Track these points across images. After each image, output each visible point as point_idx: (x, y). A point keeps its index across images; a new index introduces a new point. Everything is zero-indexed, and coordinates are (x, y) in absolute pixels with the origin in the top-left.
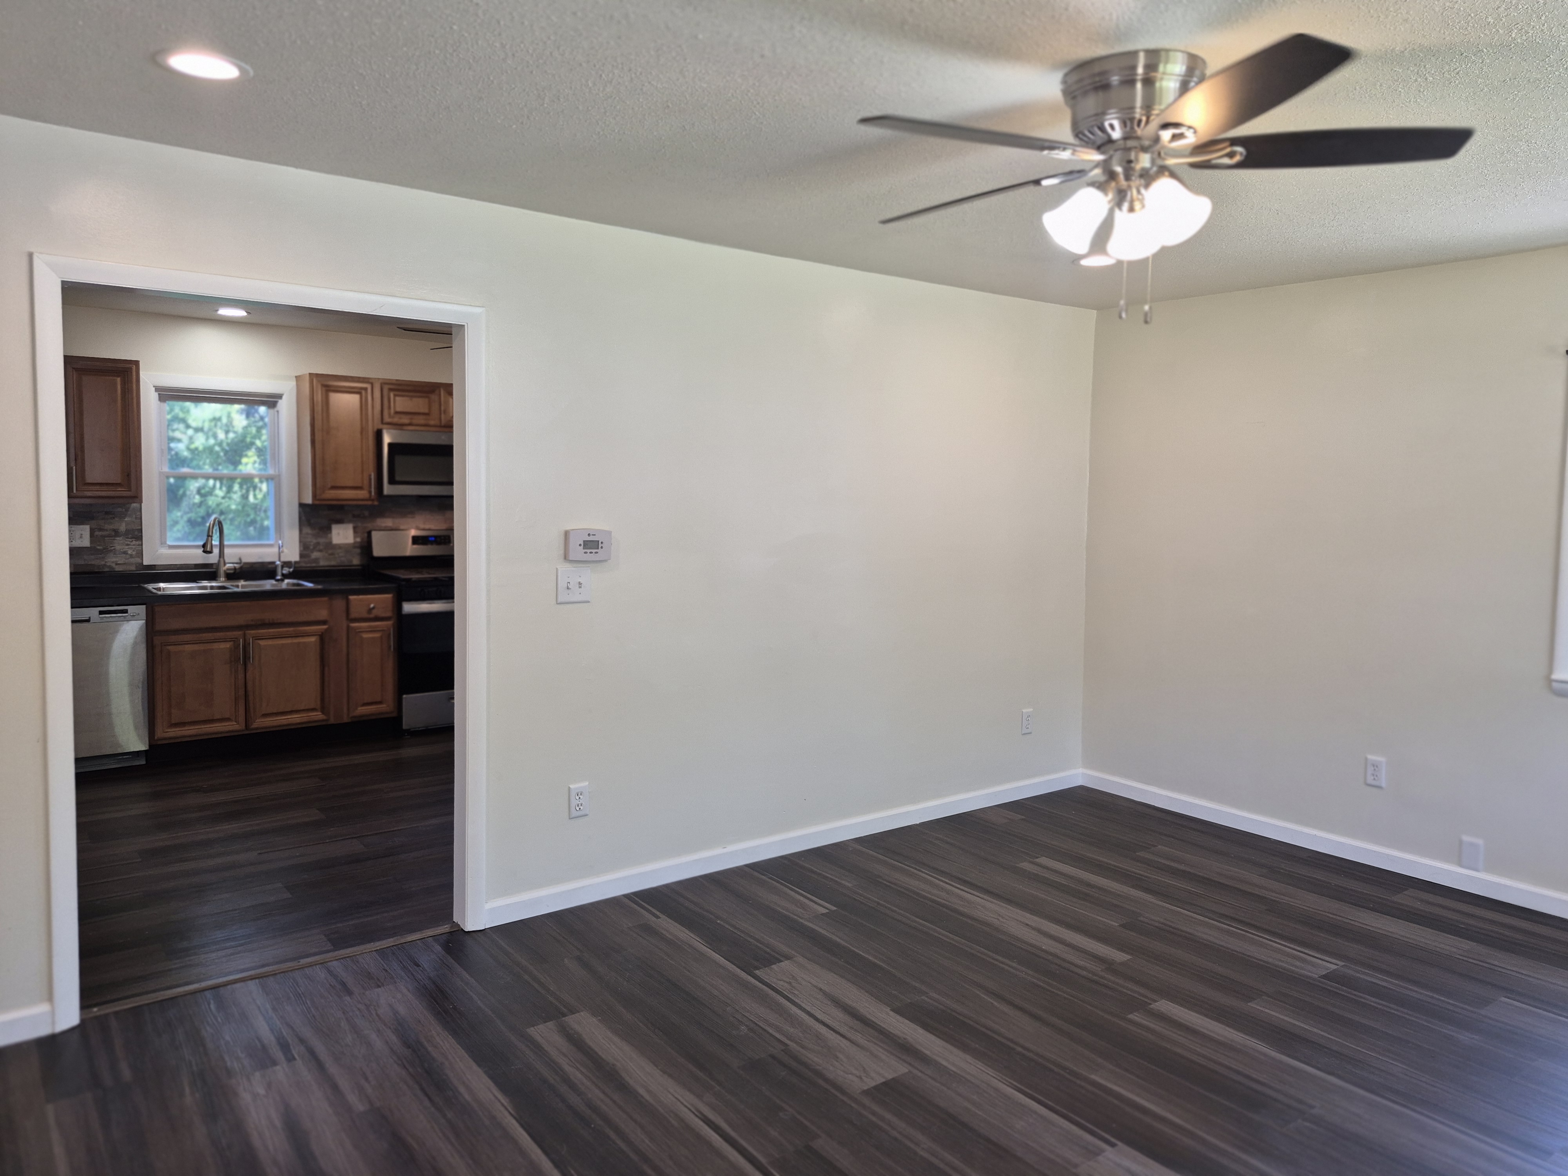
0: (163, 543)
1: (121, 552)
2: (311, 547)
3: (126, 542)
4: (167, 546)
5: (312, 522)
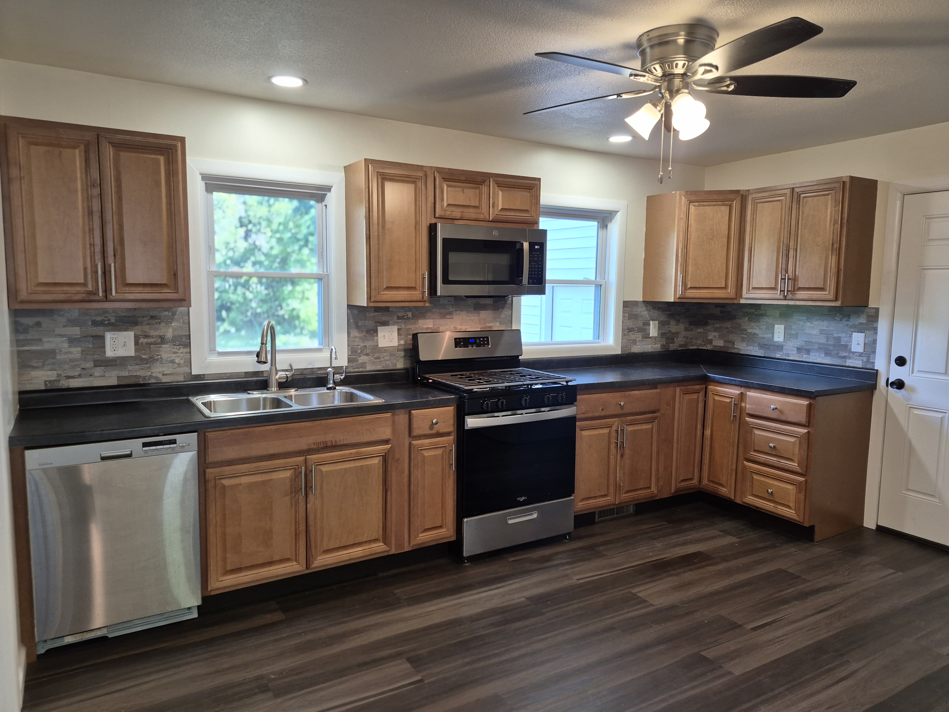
0: (212, 349)
1: (168, 360)
2: (359, 351)
3: (174, 350)
4: (216, 353)
5: (359, 325)
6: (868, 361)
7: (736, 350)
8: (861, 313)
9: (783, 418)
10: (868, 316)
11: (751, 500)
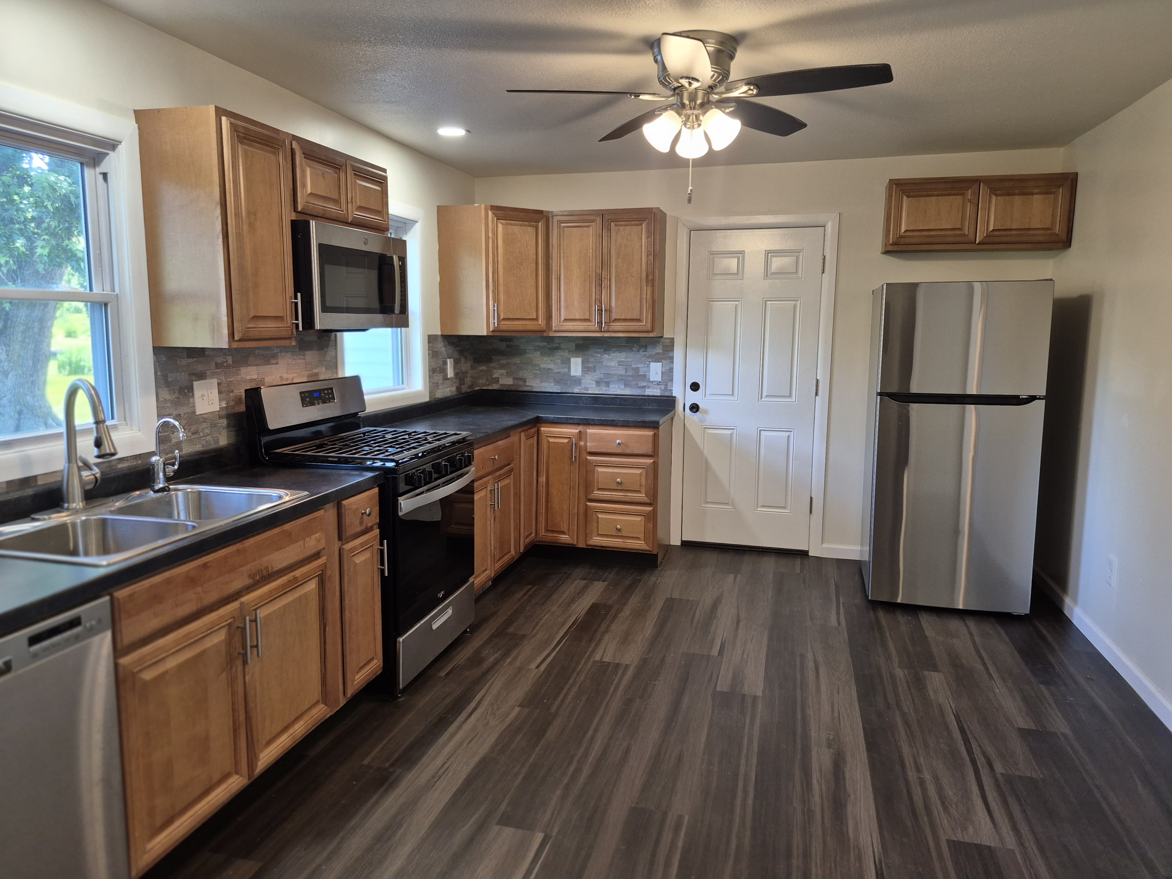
5: (170, 380)
6: (666, 389)
7: (528, 388)
8: (657, 344)
9: (628, 451)
10: (664, 346)
11: (597, 541)
